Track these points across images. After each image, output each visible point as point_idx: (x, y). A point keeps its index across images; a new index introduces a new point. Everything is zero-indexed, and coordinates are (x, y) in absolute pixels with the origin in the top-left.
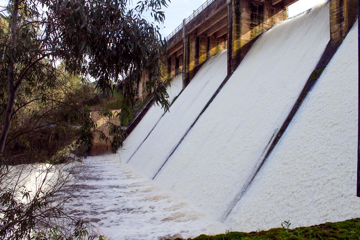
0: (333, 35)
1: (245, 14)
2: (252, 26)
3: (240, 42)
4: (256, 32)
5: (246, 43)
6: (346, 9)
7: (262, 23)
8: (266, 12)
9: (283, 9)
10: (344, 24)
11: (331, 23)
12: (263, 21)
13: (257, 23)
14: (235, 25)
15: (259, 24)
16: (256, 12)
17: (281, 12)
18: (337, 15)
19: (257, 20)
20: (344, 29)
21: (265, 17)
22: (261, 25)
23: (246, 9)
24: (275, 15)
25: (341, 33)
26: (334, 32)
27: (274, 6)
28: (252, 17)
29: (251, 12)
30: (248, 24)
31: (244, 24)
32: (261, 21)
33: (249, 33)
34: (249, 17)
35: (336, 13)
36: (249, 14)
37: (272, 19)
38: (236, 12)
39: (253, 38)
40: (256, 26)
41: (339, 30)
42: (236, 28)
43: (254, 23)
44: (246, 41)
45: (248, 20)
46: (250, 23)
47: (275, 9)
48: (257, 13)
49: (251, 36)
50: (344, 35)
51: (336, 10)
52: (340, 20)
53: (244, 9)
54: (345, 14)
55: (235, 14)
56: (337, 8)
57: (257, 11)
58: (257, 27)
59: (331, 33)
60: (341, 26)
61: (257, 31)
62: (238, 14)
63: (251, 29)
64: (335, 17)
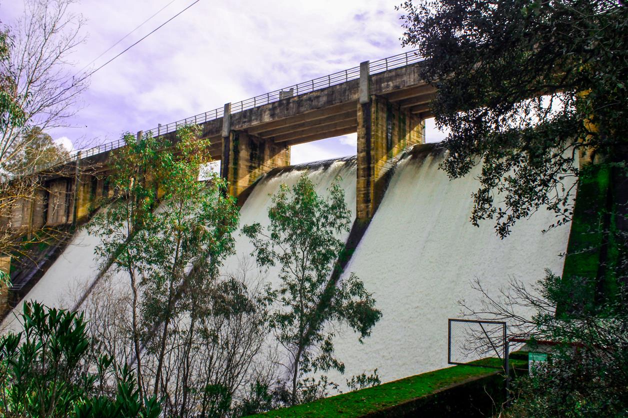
0: (359, 213)
1: (244, 154)
2: (251, 168)
3: (236, 189)
4: (255, 177)
5: (243, 190)
6: (372, 191)
7: (263, 165)
8: (267, 152)
9: (286, 148)
10: (371, 206)
11: (357, 201)
12: (263, 163)
13: (257, 165)
14: (233, 167)
15: (259, 166)
16: (256, 151)
17: (283, 151)
18: (364, 194)
19: (257, 161)
20: (370, 210)
21: (266, 157)
22: (261, 167)
23: (246, 147)
24: (277, 156)
25: (367, 213)
26: (361, 211)
27: (276, 144)
28: (252, 157)
29: (250, 151)
30: (246, 166)
31: (243, 165)
32: (261, 163)
33: (248, 177)
34: (248, 158)
35: (363, 192)
36: (249, 154)
37: (273, 160)
38: (234, 151)
39: (251, 184)
40: (255, 168)
41: (366, 210)
42: (233, 170)
43: (253, 165)
44: (244, 187)
45: (247, 160)
46: (249, 164)
47: (277, 147)
48: (258, 152)
49: (250, 181)
50: (370, 216)
51: (363, 189)
52: (367, 201)
53: (243, 147)
54: (372, 196)
55: (233, 153)
56: (364, 188)
57: (258, 149)
58: (257, 170)
59: (357, 211)
60: (367, 207)
61: (257, 175)
62: (237, 152)
63: (250, 172)
64: (362, 196)
